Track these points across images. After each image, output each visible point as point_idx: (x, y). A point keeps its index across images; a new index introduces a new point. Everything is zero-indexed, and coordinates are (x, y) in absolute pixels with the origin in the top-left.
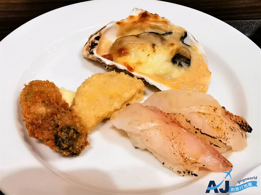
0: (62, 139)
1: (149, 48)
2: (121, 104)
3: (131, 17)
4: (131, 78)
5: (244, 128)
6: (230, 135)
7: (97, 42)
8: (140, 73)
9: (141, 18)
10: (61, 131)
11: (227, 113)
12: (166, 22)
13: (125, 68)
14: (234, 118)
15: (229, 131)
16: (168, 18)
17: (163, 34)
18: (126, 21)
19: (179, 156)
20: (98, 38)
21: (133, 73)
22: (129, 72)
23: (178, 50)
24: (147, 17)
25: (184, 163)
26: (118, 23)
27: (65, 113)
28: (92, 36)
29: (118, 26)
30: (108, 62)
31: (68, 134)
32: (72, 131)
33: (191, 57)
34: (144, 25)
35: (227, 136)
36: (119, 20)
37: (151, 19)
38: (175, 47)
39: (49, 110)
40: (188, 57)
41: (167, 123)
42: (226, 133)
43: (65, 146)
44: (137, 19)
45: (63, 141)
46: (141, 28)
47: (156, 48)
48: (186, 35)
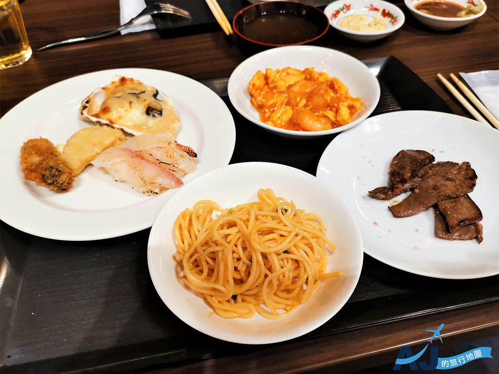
0: (47, 177)
1: (127, 105)
2: (101, 149)
3: (113, 83)
4: (113, 129)
5: (191, 154)
6: (181, 161)
7: (87, 105)
8: (120, 125)
9: (120, 83)
10: (46, 170)
11: (178, 145)
12: (140, 84)
13: (108, 122)
14: (183, 148)
15: (179, 158)
16: (142, 80)
17: (139, 94)
18: (109, 86)
19: (140, 179)
20: (87, 102)
21: (114, 126)
22: (110, 125)
23: (149, 104)
24: (125, 82)
25: (144, 184)
26: (103, 88)
27: (52, 158)
28: (83, 101)
29: (103, 91)
30: (94, 119)
31: (51, 172)
32: (54, 170)
33: (162, 109)
34: (124, 88)
35: (178, 162)
36: (104, 86)
37: (129, 82)
38: (147, 102)
39: (41, 159)
40: (159, 109)
41: (132, 157)
42: (177, 159)
43: (50, 181)
44: (118, 84)
45: (48, 177)
46: (123, 91)
47: (132, 104)
48: (157, 92)
